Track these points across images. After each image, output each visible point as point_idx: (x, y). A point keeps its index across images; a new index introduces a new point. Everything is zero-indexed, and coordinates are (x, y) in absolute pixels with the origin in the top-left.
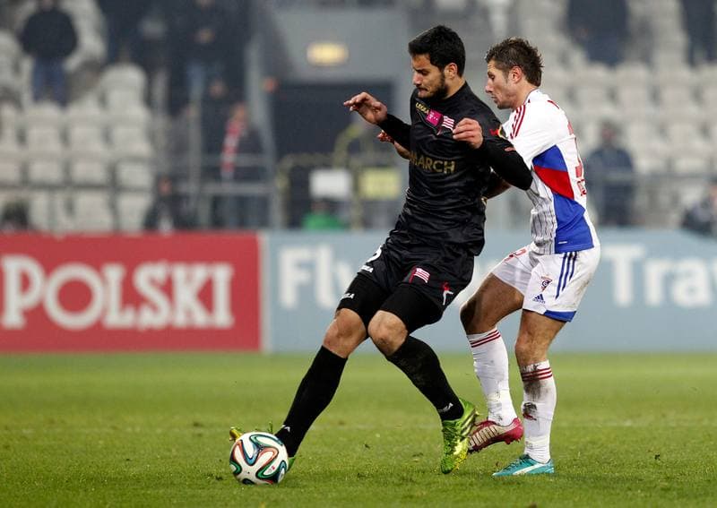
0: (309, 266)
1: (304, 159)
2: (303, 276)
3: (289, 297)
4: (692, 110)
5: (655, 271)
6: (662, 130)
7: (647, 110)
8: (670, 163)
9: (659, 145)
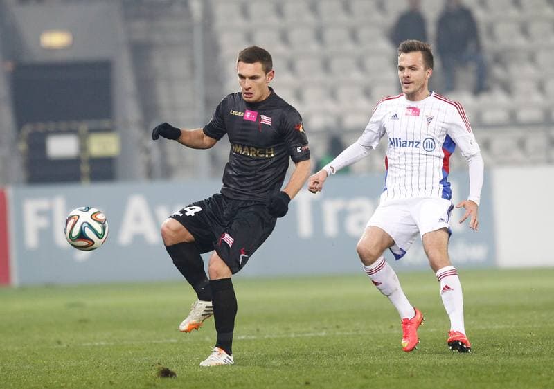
0: (48, 214)
1: (41, 127)
2: (43, 223)
3: (32, 240)
4: (356, 76)
5: (331, 208)
6: (333, 94)
7: (319, 77)
8: (339, 120)
9: (330, 106)
